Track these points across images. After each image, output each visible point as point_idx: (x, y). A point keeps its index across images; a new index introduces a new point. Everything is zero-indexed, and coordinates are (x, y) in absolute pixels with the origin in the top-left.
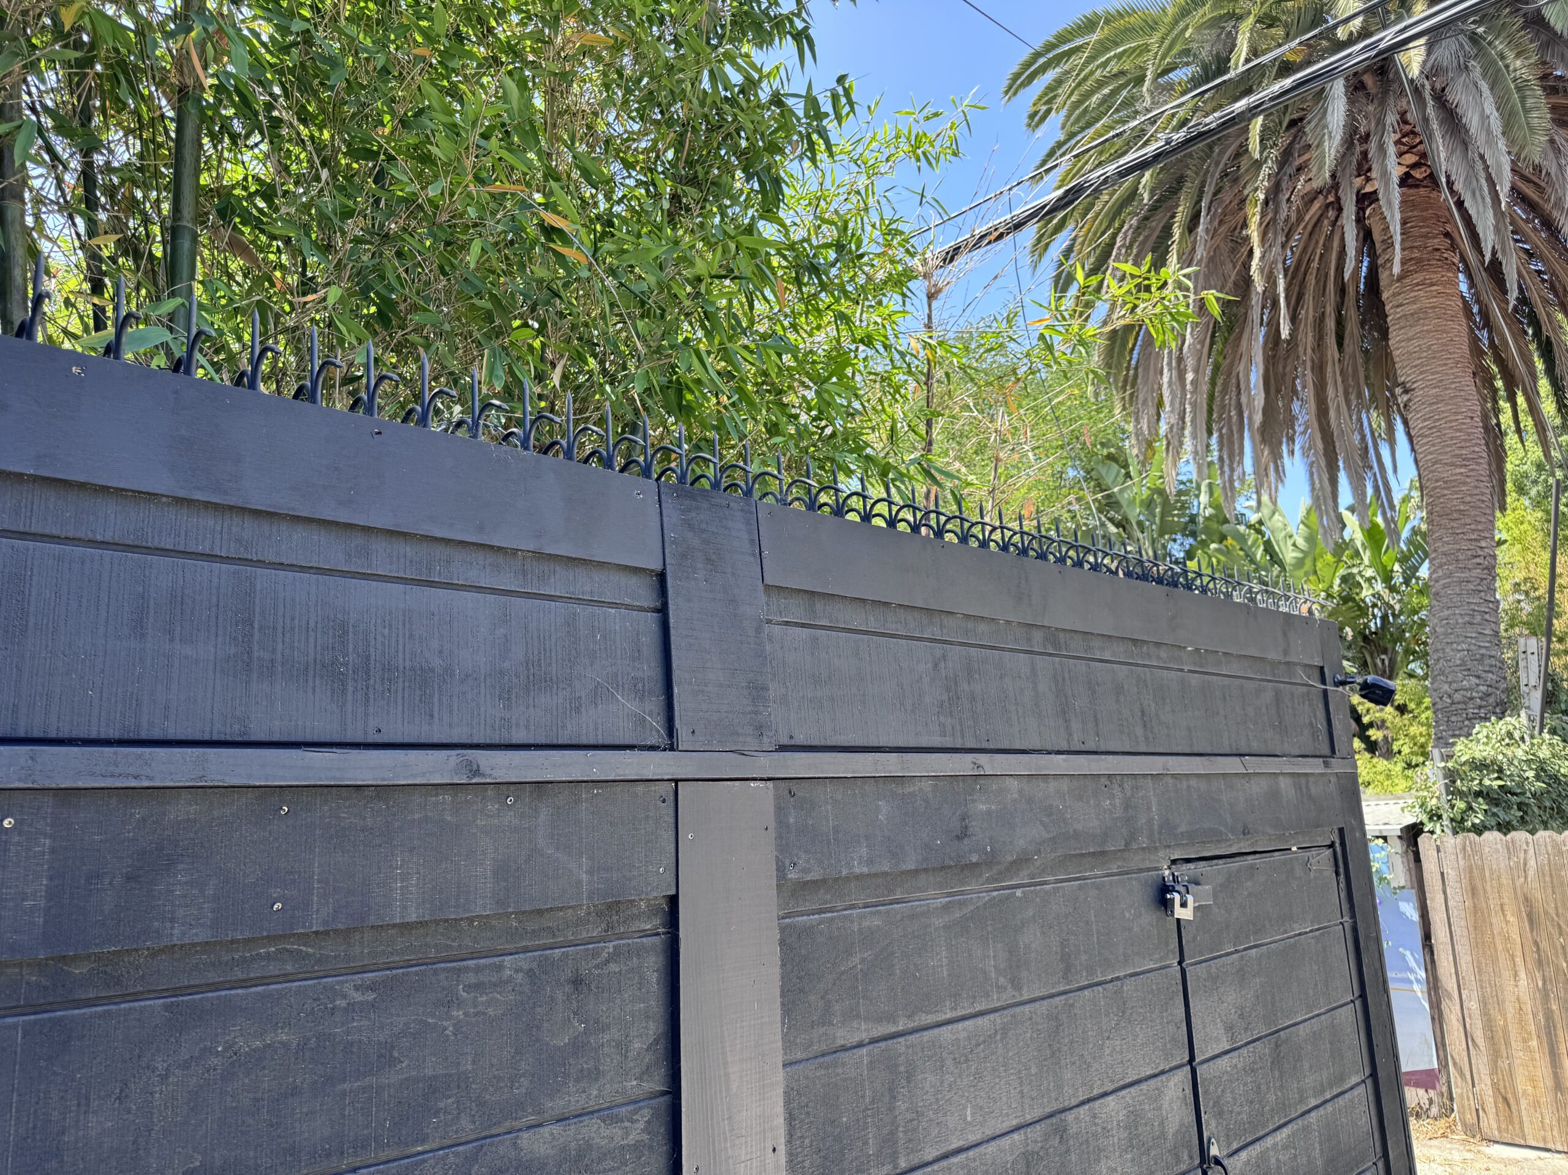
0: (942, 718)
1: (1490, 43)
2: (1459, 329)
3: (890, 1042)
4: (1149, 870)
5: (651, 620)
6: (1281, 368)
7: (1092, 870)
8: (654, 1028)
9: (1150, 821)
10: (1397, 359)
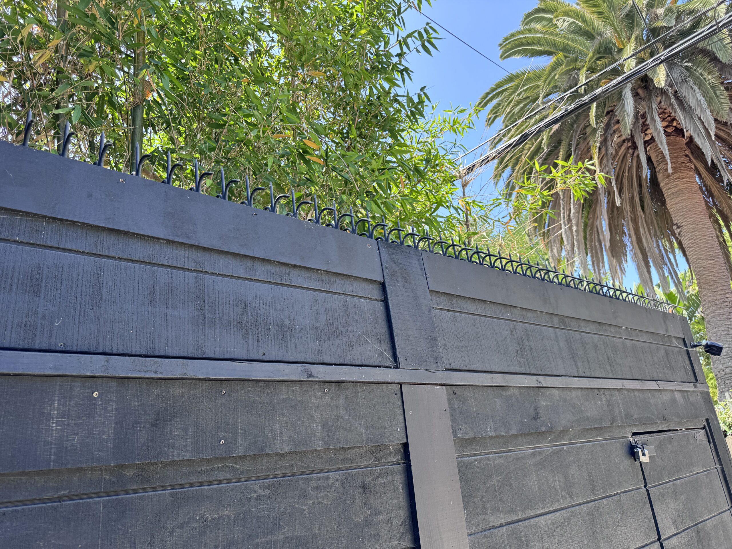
0: (518, 358)
1: (695, 70)
2: (700, 197)
3: (516, 524)
4: (623, 438)
5: (380, 306)
6: (616, 222)
7: (597, 437)
8: (402, 514)
9: (620, 412)
10: (671, 213)
